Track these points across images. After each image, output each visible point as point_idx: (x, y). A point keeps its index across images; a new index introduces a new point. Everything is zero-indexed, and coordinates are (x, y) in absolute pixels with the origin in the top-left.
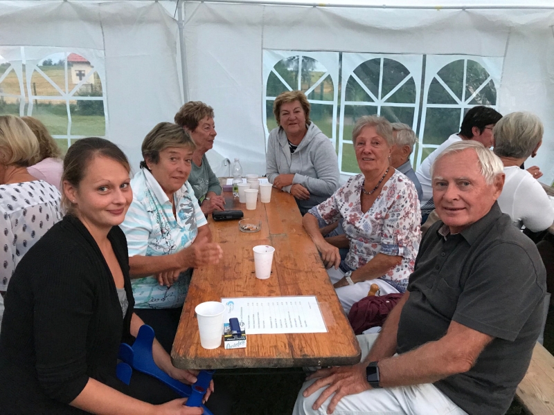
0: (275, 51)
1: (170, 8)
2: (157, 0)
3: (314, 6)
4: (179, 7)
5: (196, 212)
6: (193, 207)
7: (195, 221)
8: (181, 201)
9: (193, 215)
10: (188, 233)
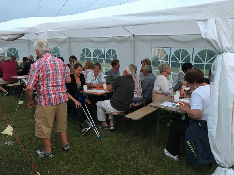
1: (132, 38)
2: (129, 36)
3: (165, 35)
4: (134, 37)
5: (102, 79)
6: (101, 78)
7: (100, 81)
8: (99, 77)
9: (100, 80)
10: (97, 82)
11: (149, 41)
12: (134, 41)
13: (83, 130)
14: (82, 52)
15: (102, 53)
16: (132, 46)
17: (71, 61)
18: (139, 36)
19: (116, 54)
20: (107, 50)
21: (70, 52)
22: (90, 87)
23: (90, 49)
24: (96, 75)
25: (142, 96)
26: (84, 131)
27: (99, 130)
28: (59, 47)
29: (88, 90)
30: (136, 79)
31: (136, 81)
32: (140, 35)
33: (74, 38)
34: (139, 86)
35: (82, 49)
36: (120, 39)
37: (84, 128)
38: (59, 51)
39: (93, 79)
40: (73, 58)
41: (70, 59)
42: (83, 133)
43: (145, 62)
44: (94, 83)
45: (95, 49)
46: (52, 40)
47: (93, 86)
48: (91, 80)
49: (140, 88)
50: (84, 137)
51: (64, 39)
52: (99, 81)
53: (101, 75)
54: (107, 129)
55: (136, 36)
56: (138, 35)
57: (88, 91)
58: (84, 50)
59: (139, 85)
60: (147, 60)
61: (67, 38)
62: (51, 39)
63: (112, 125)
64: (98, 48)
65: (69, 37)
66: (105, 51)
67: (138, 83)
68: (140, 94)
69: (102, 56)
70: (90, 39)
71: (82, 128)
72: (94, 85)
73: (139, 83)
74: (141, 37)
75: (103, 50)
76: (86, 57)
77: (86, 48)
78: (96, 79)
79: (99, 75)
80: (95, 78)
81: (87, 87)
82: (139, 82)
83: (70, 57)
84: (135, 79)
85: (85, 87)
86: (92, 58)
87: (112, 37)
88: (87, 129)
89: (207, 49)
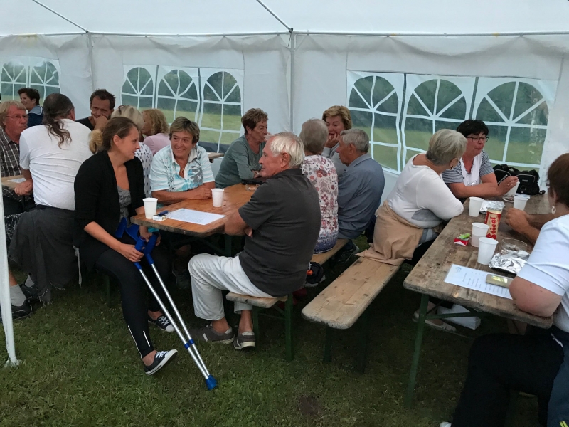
0: (356, 72)
1: (286, 39)
2: (278, 34)
3: (388, 35)
4: (292, 39)
5: (204, 173)
6: (200, 169)
7: (199, 178)
8: (192, 164)
9: (199, 174)
10: (189, 183)
11: (339, 51)
12: (292, 51)
13: (147, 356)
14: (126, 77)
15: (190, 85)
16: (285, 65)
17: (96, 108)
18: (308, 34)
19: (237, 88)
20: (206, 74)
21: (92, 79)
22: (166, 202)
23: (151, 70)
24: (181, 158)
25: (337, 230)
26: (152, 361)
27: (202, 347)
28: (55, 63)
29: (161, 215)
30: (323, 178)
31: (323, 184)
32: (311, 31)
33: (104, 34)
34: (332, 199)
35: (127, 69)
36: (248, 42)
37: (152, 349)
38: (57, 75)
39: (173, 173)
40: (102, 98)
41: (95, 99)
42: (150, 368)
43: (338, 119)
44: (179, 185)
45: (169, 70)
46: (34, 38)
47: (174, 197)
48: (166, 179)
49: (332, 207)
50: (153, 382)
51: (72, 38)
52: (195, 177)
53: (199, 158)
54: (227, 342)
55: (298, 34)
56: (305, 31)
57: (160, 219)
58: (132, 74)
59: (329, 198)
60: (342, 111)
61: (82, 34)
62: (29, 36)
63: (248, 332)
64: (178, 69)
65: (87, 32)
66: (200, 79)
67: (327, 192)
68: (332, 223)
69: (192, 94)
70: (153, 38)
71: (145, 351)
72: (177, 193)
73: (331, 190)
74: (316, 38)
75: (194, 76)
76: (138, 95)
77: (139, 66)
78: (182, 174)
79: (191, 159)
80: (178, 169)
81: (158, 202)
82: (333, 187)
83: (92, 93)
84: (319, 179)
85: (150, 205)
86: (156, 96)
87: (224, 36)
88: (161, 354)
89: (518, 81)
